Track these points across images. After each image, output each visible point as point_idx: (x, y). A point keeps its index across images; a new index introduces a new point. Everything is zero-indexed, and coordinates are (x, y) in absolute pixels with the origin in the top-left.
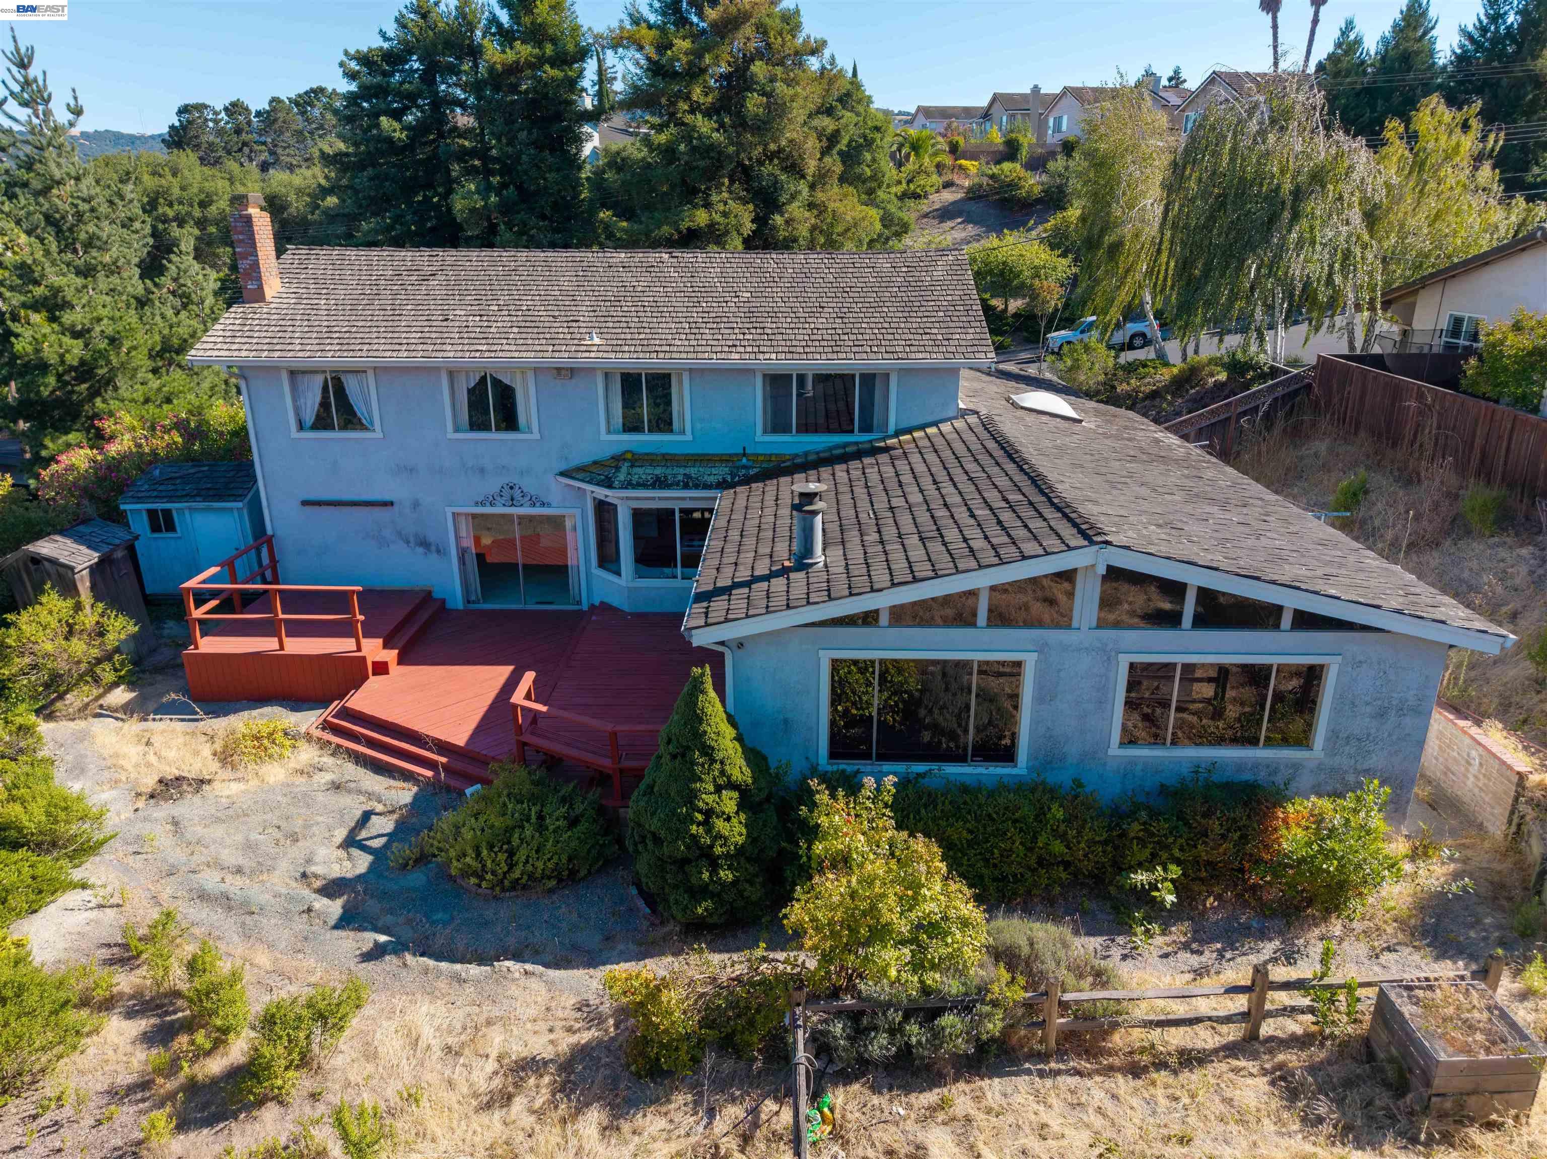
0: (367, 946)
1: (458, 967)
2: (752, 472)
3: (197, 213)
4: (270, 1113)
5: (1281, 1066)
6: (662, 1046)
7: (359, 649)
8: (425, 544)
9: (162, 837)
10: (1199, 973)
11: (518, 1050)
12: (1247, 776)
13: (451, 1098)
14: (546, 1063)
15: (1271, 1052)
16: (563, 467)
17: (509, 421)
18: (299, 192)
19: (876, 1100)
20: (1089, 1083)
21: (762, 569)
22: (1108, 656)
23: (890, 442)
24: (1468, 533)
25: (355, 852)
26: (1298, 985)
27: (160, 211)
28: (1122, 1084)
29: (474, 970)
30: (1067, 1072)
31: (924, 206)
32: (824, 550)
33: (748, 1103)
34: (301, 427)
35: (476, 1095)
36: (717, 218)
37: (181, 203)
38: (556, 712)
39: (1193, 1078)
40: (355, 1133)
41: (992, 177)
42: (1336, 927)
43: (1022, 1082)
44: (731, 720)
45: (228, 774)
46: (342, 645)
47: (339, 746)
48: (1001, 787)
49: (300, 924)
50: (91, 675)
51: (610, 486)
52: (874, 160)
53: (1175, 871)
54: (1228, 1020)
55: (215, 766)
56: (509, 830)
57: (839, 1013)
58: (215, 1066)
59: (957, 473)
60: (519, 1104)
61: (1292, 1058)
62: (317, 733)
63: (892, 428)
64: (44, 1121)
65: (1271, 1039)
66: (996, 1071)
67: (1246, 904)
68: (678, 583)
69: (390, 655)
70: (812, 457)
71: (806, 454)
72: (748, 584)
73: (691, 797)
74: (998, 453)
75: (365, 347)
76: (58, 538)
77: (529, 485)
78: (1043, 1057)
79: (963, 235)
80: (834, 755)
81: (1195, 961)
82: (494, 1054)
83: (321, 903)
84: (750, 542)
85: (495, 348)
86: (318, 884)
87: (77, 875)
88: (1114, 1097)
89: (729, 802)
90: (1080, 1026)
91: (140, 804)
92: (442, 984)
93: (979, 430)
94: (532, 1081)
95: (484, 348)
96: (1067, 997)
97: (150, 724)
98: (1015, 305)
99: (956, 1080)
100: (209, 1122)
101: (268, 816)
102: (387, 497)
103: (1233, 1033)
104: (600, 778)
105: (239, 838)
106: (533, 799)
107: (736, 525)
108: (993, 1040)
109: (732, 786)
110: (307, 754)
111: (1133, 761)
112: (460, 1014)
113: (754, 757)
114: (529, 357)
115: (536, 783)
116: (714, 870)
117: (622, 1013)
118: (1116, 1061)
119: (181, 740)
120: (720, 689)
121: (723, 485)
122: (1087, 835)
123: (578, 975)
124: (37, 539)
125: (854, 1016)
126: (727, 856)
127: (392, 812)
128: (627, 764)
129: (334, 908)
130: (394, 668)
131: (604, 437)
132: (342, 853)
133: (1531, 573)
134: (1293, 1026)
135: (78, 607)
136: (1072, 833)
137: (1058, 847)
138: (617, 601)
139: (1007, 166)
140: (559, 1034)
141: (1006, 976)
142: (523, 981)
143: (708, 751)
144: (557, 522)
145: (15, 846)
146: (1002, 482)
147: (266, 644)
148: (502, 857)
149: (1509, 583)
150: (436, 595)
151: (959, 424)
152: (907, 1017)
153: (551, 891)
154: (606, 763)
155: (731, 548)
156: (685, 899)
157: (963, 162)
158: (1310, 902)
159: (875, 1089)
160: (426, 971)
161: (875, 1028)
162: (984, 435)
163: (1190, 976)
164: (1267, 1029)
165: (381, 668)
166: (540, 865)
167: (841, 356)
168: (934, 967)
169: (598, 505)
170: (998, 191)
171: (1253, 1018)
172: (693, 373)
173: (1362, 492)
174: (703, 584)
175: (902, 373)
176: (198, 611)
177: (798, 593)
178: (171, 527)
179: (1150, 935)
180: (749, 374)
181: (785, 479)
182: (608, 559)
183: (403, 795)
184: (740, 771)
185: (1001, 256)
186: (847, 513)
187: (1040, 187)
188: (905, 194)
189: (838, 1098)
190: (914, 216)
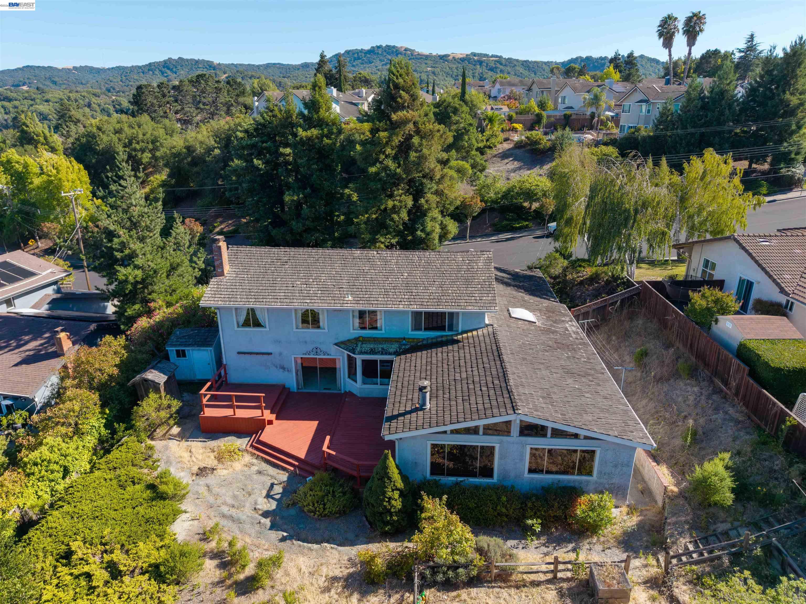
0: (280, 537)
1: (310, 545)
2: (407, 347)
3: (150, 146)
4: (260, 592)
5: (561, 588)
6: (375, 575)
7: (263, 416)
8: (283, 368)
9: (203, 490)
10: (546, 554)
11: (331, 574)
12: (572, 485)
13: (313, 589)
14: (340, 578)
15: (559, 583)
16: (336, 341)
17: (316, 325)
18: (201, 143)
19: (438, 594)
20: (503, 590)
21: (408, 409)
22: (523, 445)
23: (460, 337)
24: (680, 376)
25: (271, 500)
26: (569, 562)
27: (134, 145)
28: (513, 591)
29: (315, 546)
30: (497, 587)
31: (494, 151)
32: (430, 400)
33: (401, 594)
34: (238, 326)
35: (320, 588)
37: (143, 142)
38: (340, 456)
39: (534, 590)
40: (289, 600)
41: (527, 138)
42: (595, 540)
43: (483, 589)
44: (397, 467)
45: (220, 466)
46: (256, 413)
47: (258, 456)
48: (489, 487)
49: (257, 527)
50: (166, 422)
51: (354, 353)
52: (469, 139)
53: (540, 521)
54: (547, 572)
55: (216, 462)
56: (323, 497)
57: (428, 567)
58: (241, 577)
59: (480, 361)
60: (333, 591)
61: (565, 585)
62: (250, 449)
63: (460, 330)
64: (195, 591)
65: (561, 578)
66: (475, 586)
67: (566, 530)
68: (379, 387)
69: (273, 417)
70: (430, 341)
71: (428, 338)
72: (403, 415)
73: (384, 493)
74: (496, 354)
75: (264, 300)
76: (153, 371)
77: (324, 348)
78: (490, 582)
79: (513, 167)
80: (432, 473)
81: (545, 550)
82: (324, 575)
83: (263, 520)
84: (405, 390)
85: (313, 301)
86: (260, 512)
87: (183, 507)
88: (510, 595)
89: (396, 495)
90: (502, 572)
91: (194, 478)
92: (306, 551)
93: (492, 336)
94: (336, 584)
95: (308, 301)
96: (497, 564)
97: (189, 443)
98: (535, 205)
99: (463, 588)
100: (244, 594)
101: (238, 485)
102: (270, 351)
103: (550, 576)
104: (352, 478)
105: (231, 493)
106: (331, 485)
107: (400, 380)
108: (474, 576)
109: (397, 489)
110: (247, 458)
111: (533, 479)
112: (312, 561)
113: (404, 478)
114: (325, 306)
115: (331, 479)
116: (391, 516)
117: (362, 563)
118: (512, 584)
119: (201, 451)
120: (394, 457)
121: (397, 354)
122: (514, 506)
123: (348, 549)
124: (145, 371)
125: (433, 568)
126: (395, 512)
127: (280, 484)
128: (363, 474)
129: (267, 522)
130: (275, 422)
131: (352, 331)
132: (265, 500)
133: (695, 399)
134: (569, 574)
135: (160, 398)
136: (508, 506)
137: (504, 510)
138: (354, 392)
139: (534, 133)
140: (343, 569)
141: (478, 557)
142: (331, 550)
143: (389, 478)
144: (334, 361)
145: (164, 499)
146: (494, 373)
147: (228, 412)
148: (321, 506)
149: (687, 403)
150: (287, 386)
151: (485, 331)
152: (448, 570)
153: (337, 518)
154: (355, 473)
155: (398, 393)
156: (382, 525)
157: (515, 125)
158: (587, 530)
159: (439, 591)
160: (300, 546)
161: (439, 572)
162: (493, 341)
163: (542, 556)
164: (560, 575)
165: (270, 422)
166: (334, 509)
167: (441, 307)
168: (457, 554)
169: (349, 356)
170: (530, 145)
171: (555, 572)
172: (385, 312)
173: (645, 354)
174: (388, 412)
175: (464, 313)
176: (205, 401)
177: (420, 422)
178: (184, 355)
179: (532, 540)
180: (406, 312)
181: (419, 354)
182: (352, 374)
183: (284, 477)
184: (400, 484)
185: (528, 186)
186: (440, 380)
187: (550, 143)
188: (485, 147)
189: (427, 593)
190: (490, 156)
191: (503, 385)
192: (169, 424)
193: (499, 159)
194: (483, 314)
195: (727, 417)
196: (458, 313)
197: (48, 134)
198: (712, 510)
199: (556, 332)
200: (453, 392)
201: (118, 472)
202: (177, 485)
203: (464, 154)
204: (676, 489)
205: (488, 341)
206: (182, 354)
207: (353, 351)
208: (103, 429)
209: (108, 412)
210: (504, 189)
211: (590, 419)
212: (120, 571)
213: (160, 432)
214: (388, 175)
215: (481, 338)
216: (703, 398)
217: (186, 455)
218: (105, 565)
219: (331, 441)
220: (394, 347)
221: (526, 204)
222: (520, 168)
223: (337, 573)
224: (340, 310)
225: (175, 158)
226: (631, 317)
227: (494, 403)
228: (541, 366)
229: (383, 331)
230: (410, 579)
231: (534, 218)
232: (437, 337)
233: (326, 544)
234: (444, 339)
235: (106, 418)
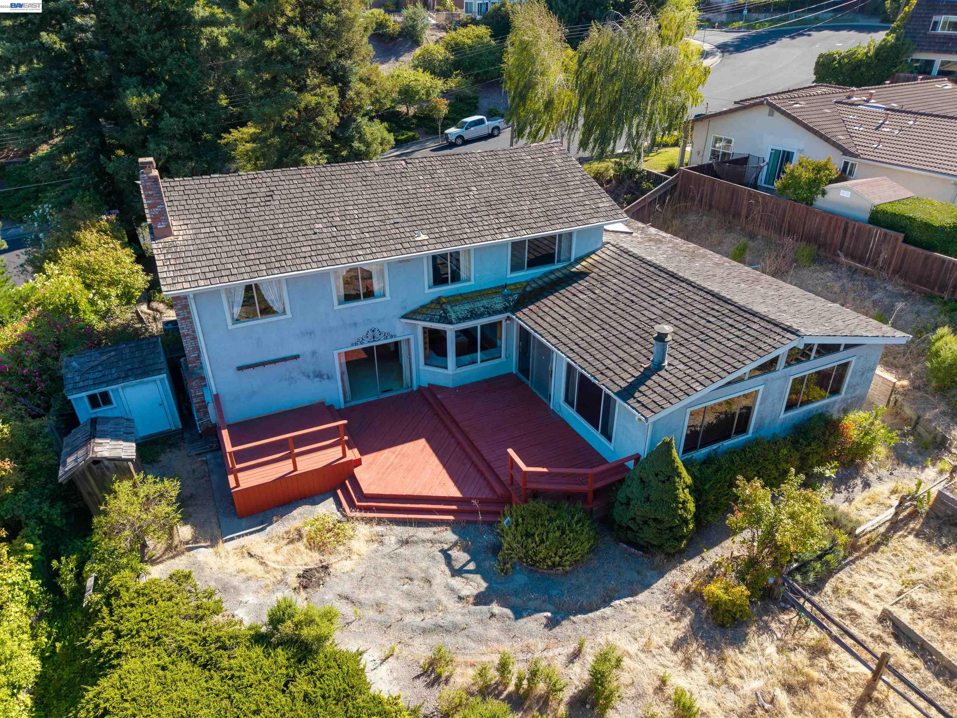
0: (544, 621)
5: (913, 529)
7: (345, 455)
8: (319, 375)
11: (669, 639)
12: (820, 412)
14: (686, 638)
16: (403, 312)
20: (866, 560)
21: (636, 373)
22: (786, 379)
25: (466, 575)
28: (875, 556)
30: (856, 559)
33: (777, 619)
34: (233, 322)
35: (678, 665)
38: (554, 470)
45: (331, 558)
46: (333, 456)
47: (380, 519)
49: (496, 623)
51: (444, 323)
55: (317, 555)
59: (653, 288)
60: (697, 659)
62: (355, 514)
63: (573, 258)
68: (479, 365)
69: (356, 453)
71: (533, 279)
72: (639, 382)
76: (99, 441)
77: (384, 328)
80: (684, 451)
82: (664, 645)
83: (494, 609)
86: (472, 600)
88: (877, 562)
92: (600, 623)
101: (392, 574)
102: (295, 353)
105: (396, 592)
107: (566, 340)
110: (365, 529)
121: (510, 309)
123: (646, 595)
127: (454, 546)
130: (362, 459)
132: (459, 579)
135: (136, 484)
138: (443, 383)
140: (674, 624)
141: (835, 532)
142: (631, 607)
143: (678, 475)
150: (328, 403)
151: (607, 252)
154: (585, 488)
164: (901, 516)
165: (358, 463)
169: (429, 330)
174: (608, 386)
176: (234, 462)
178: (110, 401)
180: (504, 244)
181: (546, 301)
182: (436, 356)
186: (629, 325)
187: (400, 25)
191: (732, 307)
192: (168, 526)
196: (572, 233)
205: (629, 263)
206: (101, 400)
207: (436, 320)
208: (32, 582)
209: (29, 546)
213: (155, 546)
215: (615, 262)
216: (845, 281)
217: (249, 564)
220: (498, 302)
221: (402, 109)
223: (673, 633)
224: (408, 260)
227: (752, 332)
229: (472, 282)
231: (418, 126)
232: (545, 275)
233: (618, 602)
234: (557, 276)
235: (31, 560)
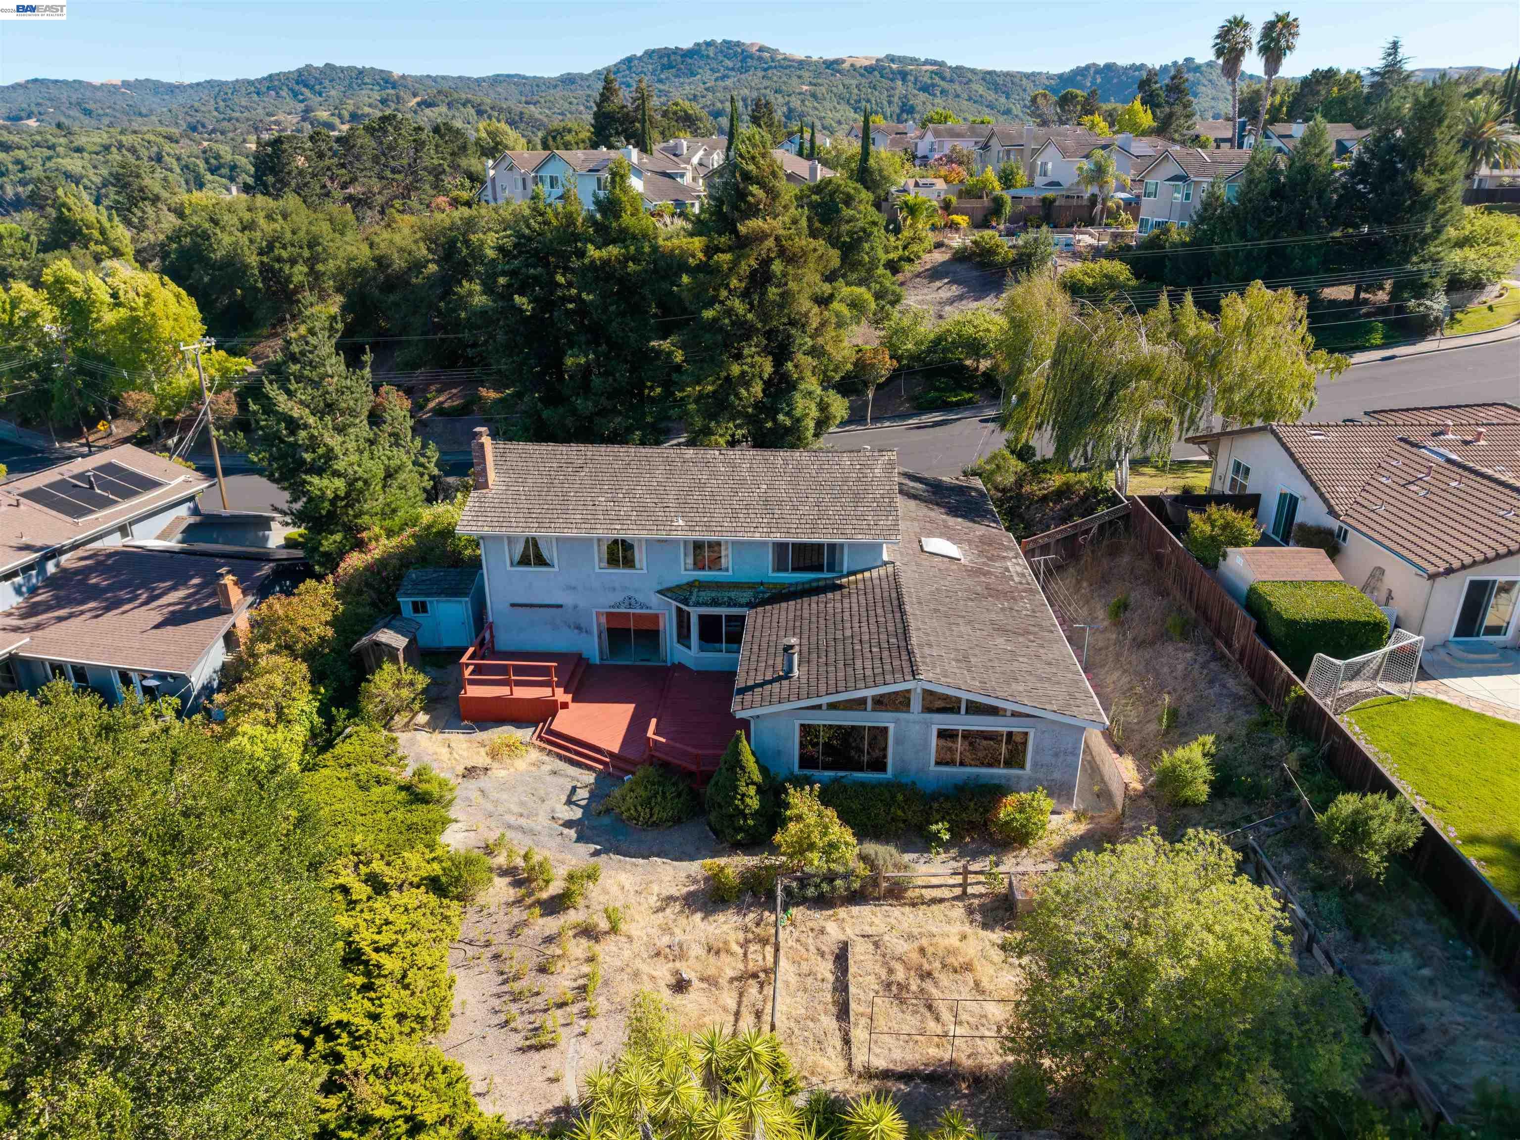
1: (633, 859)
2: (767, 595)
3: (306, 253)
4: (572, 912)
6: (725, 890)
8: (579, 628)
9: (475, 795)
11: (665, 893)
12: (996, 782)
13: (642, 908)
15: (969, 899)
17: (629, 562)
18: (401, 250)
19: (809, 912)
21: (768, 677)
22: (928, 725)
23: (844, 580)
24: (1170, 638)
26: (981, 873)
27: (276, 252)
28: (907, 909)
29: (641, 861)
30: (886, 904)
31: (917, 267)
32: (799, 665)
34: (512, 565)
36: (745, 368)
37: (293, 245)
38: (671, 743)
39: (934, 908)
40: (611, 916)
41: (975, 242)
42: (1025, 852)
43: (868, 907)
44: (753, 753)
45: (495, 765)
46: (544, 692)
47: (550, 750)
48: (880, 784)
50: (408, 706)
52: (872, 249)
53: (947, 825)
54: (954, 886)
55: (488, 760)
56: (650, 798)
57: (795, 879)
58: (545, 895)
59: (872, 613)
60: (668, 911)
61: (976, 902)
62: (538, 743)
64: (485, 912)
65: (971, 894)
66: (857, 904)
67: (985, 841)
68: (724, 655)
69: (568, 698)
70: (799, 588)
71: (797, 584)
72: (761, 685)
73: (735, 788)
74: (895, 603)
75: (552, 525)
76: (387, 630)
77: (640, 598)
78: (878, 899)
79: (949, 294)
80: (802, 766)
81: (956, 863)
83: (566, 831)
84: (763, 654)
85: (625, 527)
87: (453, 813)
89: (752, 790)
90: (893, 887)
91: (460, 780)
92: (628, 867)
93: (891, 578)
94: (673, 903)
95: (618, 527)
96: (887, 875)
97: (445, 736)
98: (985, 365)
99: (841, 906)
100: (551, 913)
102: (559, 602)
103: (958, 891)
104: (690, 774)
105: (516, 799)
106: (659, 784)
107: (756, 640)
108: (856, 891)
109: (753, 783)
110: (534, 755)
111: (941, 773)
112: (638, 878)
113: (763, 770)
114: (644, 535)
115: (660, 776)
116: (745, 820)
117: (707, 879)
118: (906, 901)
119: (465, 746)
120: (748, 740)
121: (751, 605)
122: (913, 808)
123: (685, 864)
124: (376, 631)
125: (800, 880)
126: (751, 814)
128: (705, 767)
129: (572, 833)
130: (571, 705)
131: (683, 572)
133: (1186, 669)
134: (982, 888)
135: (399, 669)
136: (906, 807)
139: (987, 233)
140: (681, 887)
141: (862, 865)
142: (663, 865)
143: (743, 768)
144: (656, 617)
145: (428, 802)
146: (891, 628)
147: (502, 691)
148: (647, 810)
149: (1174, 674)
150: (585, 656)
151: (882, 571)
152: (822, 881)
153: (671, 826)
154: (693, 768)
155: (754, 658)
156: (731, 831)
157: (954, 217)
158: (1015, 840)
159: (809, 909)
160: (620, 861)
161: (809, 885)
162: (893, 585)
164: (970, 890)
165: (565, 706)
166: (665, 815)
167: (817, 536)
168: (834, 861)
169: (679, 610)
170: (980, 255)
171: (964, 885)
172: (734, 543)
173: (1124, 606)
174: (740, 683)
175: (851, 545)
176: (467, 673)
177: (785, 694)
178: (425, 610)
179: (938, 853)
180: (765, 544)
181: (784, 605)
182: (683, 636)
183: (589, 778)
184: (757, 776)
185: (972, 330)
186: (814, 639)
187: (1014, 251)
188: (901, 259)
189: (793, 911)
190: (908, 275)
191: (903, 644)
192: (412, 710)
193: (925, 281)
194: (881, 545)
195: (1225, 692)
196: (842, 545)
197: (107, 225)
198: (1185, 811)
199: (989, 573)
200: (831, 655)
201: (354, 769)
202: (442, 784)
203: (863, 274)
204: (1140, 787)
205: (885, 585)
206: (419, 608)
207: (686, 602)
208: (316, 716)
209: (322, 690)
210: (932, 336)
211: (1021, 689)
212: (386, 884)
213: (399, 720)
214: (733, 323)
215: (876, 582)
216: (1197, 666)
217: (445, 751)
218: (363, 878)
219: (657, 725)
220: (746, 596)
221: (968, 362)
222: (960, 298)
223: (674, 891)
224: (665, 541)
225: (356, 277)
226: (1114, 551)
227: (888, 667)
228: (960, 621)
229: (730, 573)
230: (771, 895)
231: (983, 387)
232: (811, 581)
233: (655, 859)
234: (821, 583)
235: (320, 700)
